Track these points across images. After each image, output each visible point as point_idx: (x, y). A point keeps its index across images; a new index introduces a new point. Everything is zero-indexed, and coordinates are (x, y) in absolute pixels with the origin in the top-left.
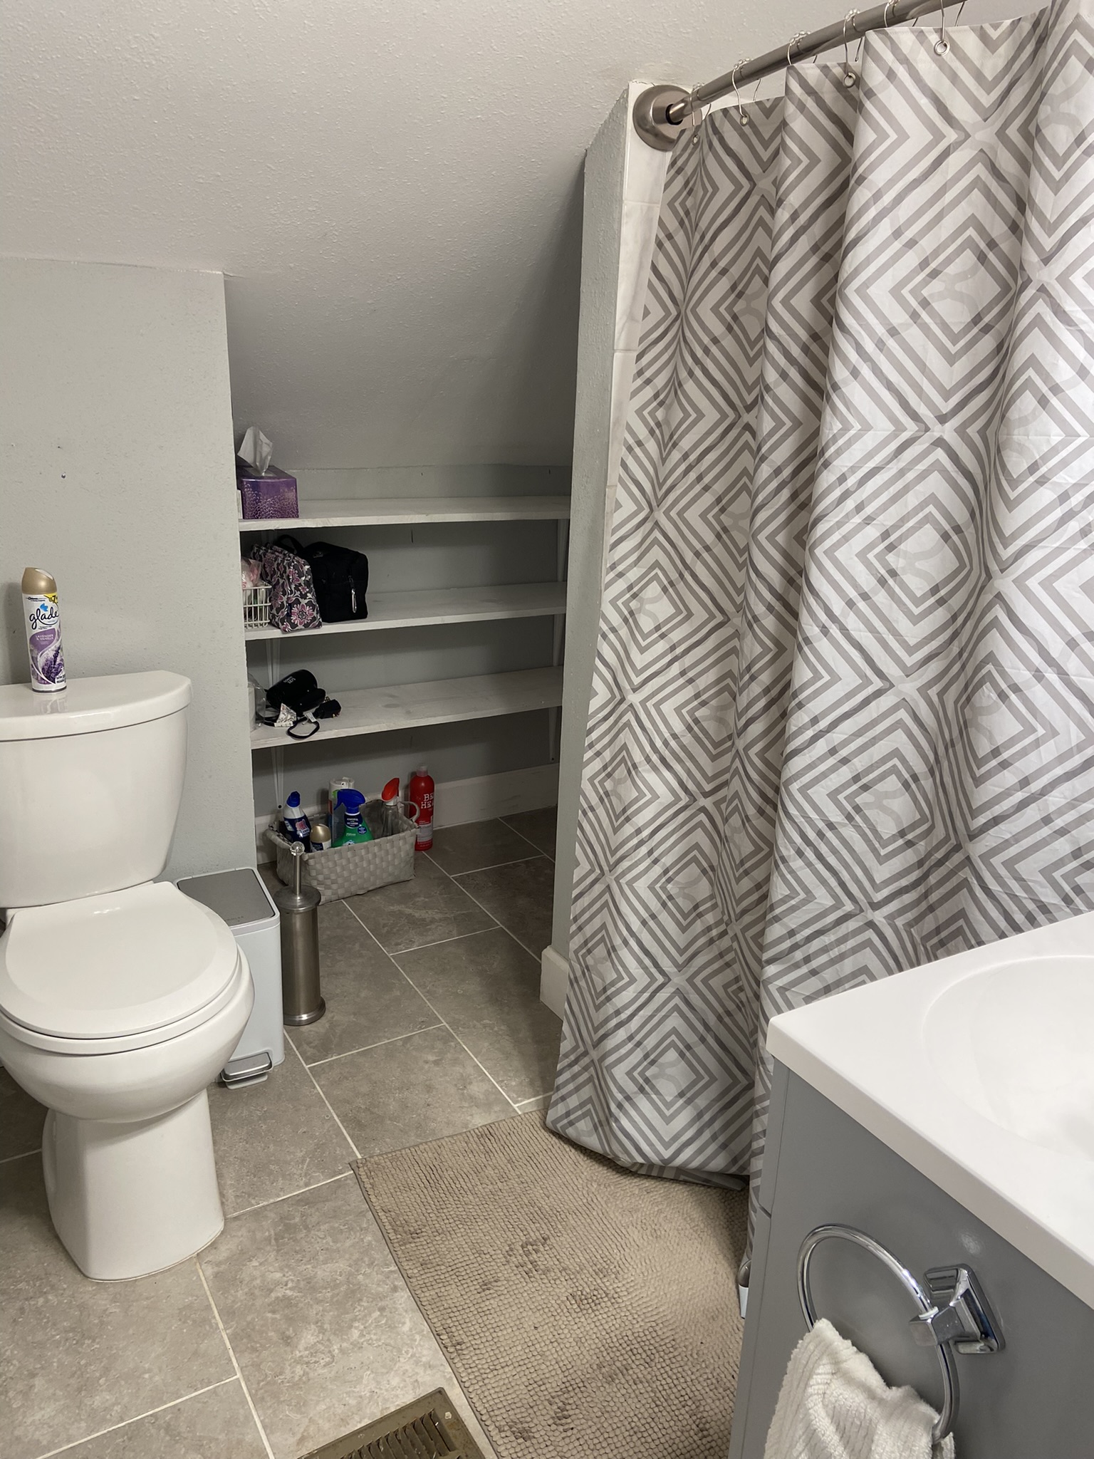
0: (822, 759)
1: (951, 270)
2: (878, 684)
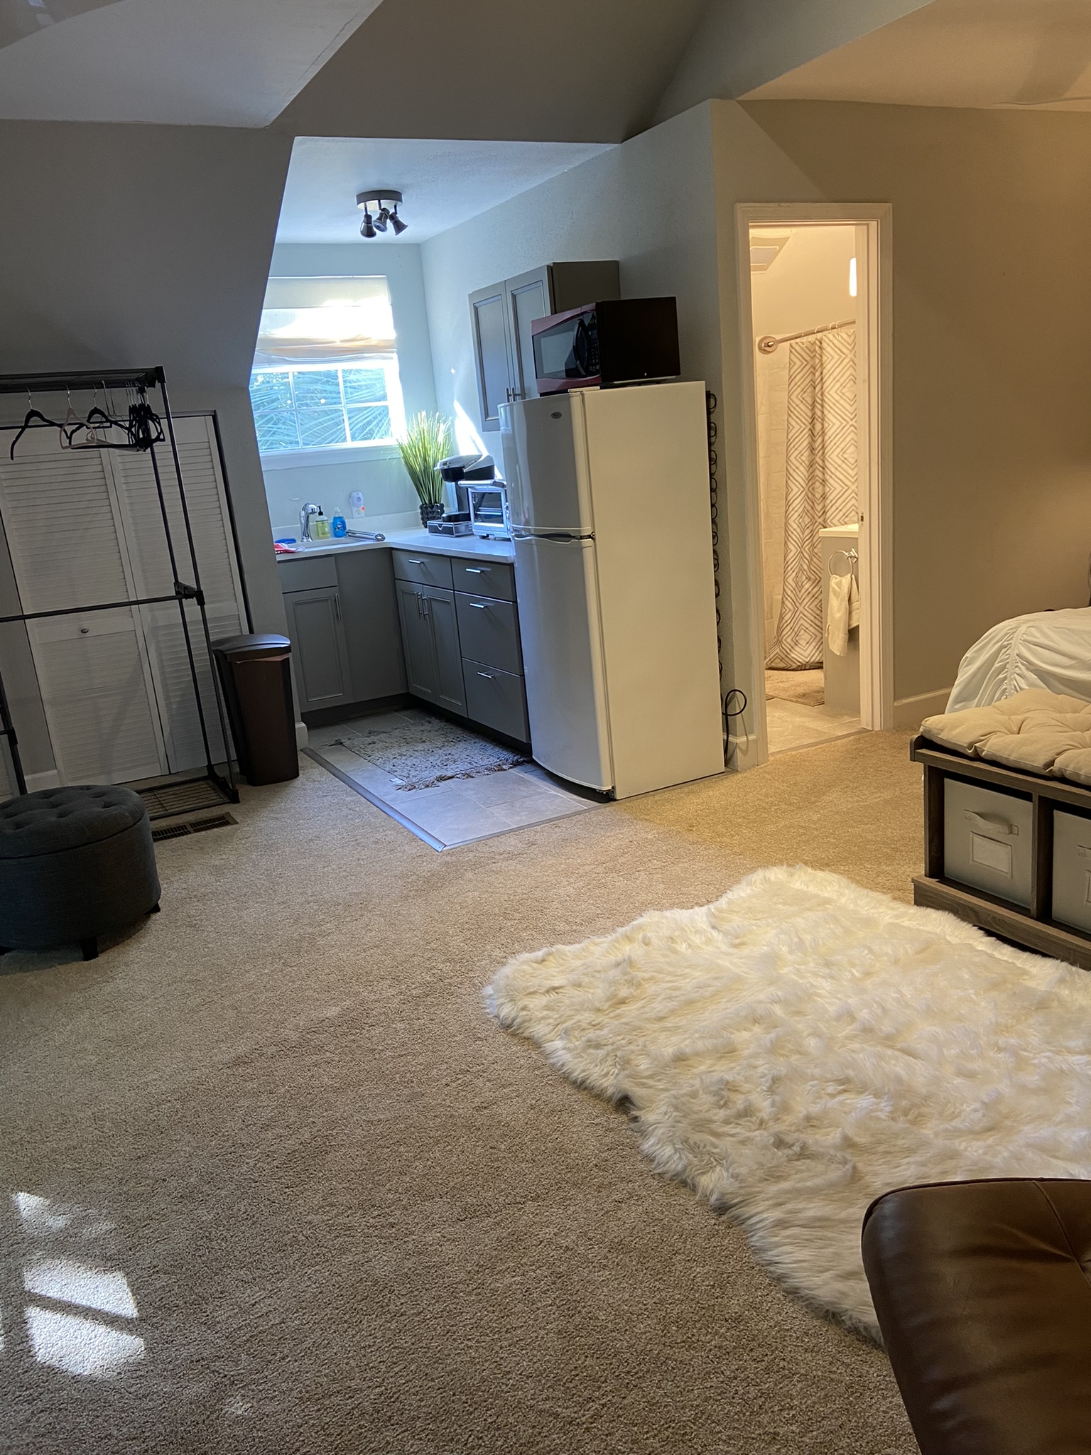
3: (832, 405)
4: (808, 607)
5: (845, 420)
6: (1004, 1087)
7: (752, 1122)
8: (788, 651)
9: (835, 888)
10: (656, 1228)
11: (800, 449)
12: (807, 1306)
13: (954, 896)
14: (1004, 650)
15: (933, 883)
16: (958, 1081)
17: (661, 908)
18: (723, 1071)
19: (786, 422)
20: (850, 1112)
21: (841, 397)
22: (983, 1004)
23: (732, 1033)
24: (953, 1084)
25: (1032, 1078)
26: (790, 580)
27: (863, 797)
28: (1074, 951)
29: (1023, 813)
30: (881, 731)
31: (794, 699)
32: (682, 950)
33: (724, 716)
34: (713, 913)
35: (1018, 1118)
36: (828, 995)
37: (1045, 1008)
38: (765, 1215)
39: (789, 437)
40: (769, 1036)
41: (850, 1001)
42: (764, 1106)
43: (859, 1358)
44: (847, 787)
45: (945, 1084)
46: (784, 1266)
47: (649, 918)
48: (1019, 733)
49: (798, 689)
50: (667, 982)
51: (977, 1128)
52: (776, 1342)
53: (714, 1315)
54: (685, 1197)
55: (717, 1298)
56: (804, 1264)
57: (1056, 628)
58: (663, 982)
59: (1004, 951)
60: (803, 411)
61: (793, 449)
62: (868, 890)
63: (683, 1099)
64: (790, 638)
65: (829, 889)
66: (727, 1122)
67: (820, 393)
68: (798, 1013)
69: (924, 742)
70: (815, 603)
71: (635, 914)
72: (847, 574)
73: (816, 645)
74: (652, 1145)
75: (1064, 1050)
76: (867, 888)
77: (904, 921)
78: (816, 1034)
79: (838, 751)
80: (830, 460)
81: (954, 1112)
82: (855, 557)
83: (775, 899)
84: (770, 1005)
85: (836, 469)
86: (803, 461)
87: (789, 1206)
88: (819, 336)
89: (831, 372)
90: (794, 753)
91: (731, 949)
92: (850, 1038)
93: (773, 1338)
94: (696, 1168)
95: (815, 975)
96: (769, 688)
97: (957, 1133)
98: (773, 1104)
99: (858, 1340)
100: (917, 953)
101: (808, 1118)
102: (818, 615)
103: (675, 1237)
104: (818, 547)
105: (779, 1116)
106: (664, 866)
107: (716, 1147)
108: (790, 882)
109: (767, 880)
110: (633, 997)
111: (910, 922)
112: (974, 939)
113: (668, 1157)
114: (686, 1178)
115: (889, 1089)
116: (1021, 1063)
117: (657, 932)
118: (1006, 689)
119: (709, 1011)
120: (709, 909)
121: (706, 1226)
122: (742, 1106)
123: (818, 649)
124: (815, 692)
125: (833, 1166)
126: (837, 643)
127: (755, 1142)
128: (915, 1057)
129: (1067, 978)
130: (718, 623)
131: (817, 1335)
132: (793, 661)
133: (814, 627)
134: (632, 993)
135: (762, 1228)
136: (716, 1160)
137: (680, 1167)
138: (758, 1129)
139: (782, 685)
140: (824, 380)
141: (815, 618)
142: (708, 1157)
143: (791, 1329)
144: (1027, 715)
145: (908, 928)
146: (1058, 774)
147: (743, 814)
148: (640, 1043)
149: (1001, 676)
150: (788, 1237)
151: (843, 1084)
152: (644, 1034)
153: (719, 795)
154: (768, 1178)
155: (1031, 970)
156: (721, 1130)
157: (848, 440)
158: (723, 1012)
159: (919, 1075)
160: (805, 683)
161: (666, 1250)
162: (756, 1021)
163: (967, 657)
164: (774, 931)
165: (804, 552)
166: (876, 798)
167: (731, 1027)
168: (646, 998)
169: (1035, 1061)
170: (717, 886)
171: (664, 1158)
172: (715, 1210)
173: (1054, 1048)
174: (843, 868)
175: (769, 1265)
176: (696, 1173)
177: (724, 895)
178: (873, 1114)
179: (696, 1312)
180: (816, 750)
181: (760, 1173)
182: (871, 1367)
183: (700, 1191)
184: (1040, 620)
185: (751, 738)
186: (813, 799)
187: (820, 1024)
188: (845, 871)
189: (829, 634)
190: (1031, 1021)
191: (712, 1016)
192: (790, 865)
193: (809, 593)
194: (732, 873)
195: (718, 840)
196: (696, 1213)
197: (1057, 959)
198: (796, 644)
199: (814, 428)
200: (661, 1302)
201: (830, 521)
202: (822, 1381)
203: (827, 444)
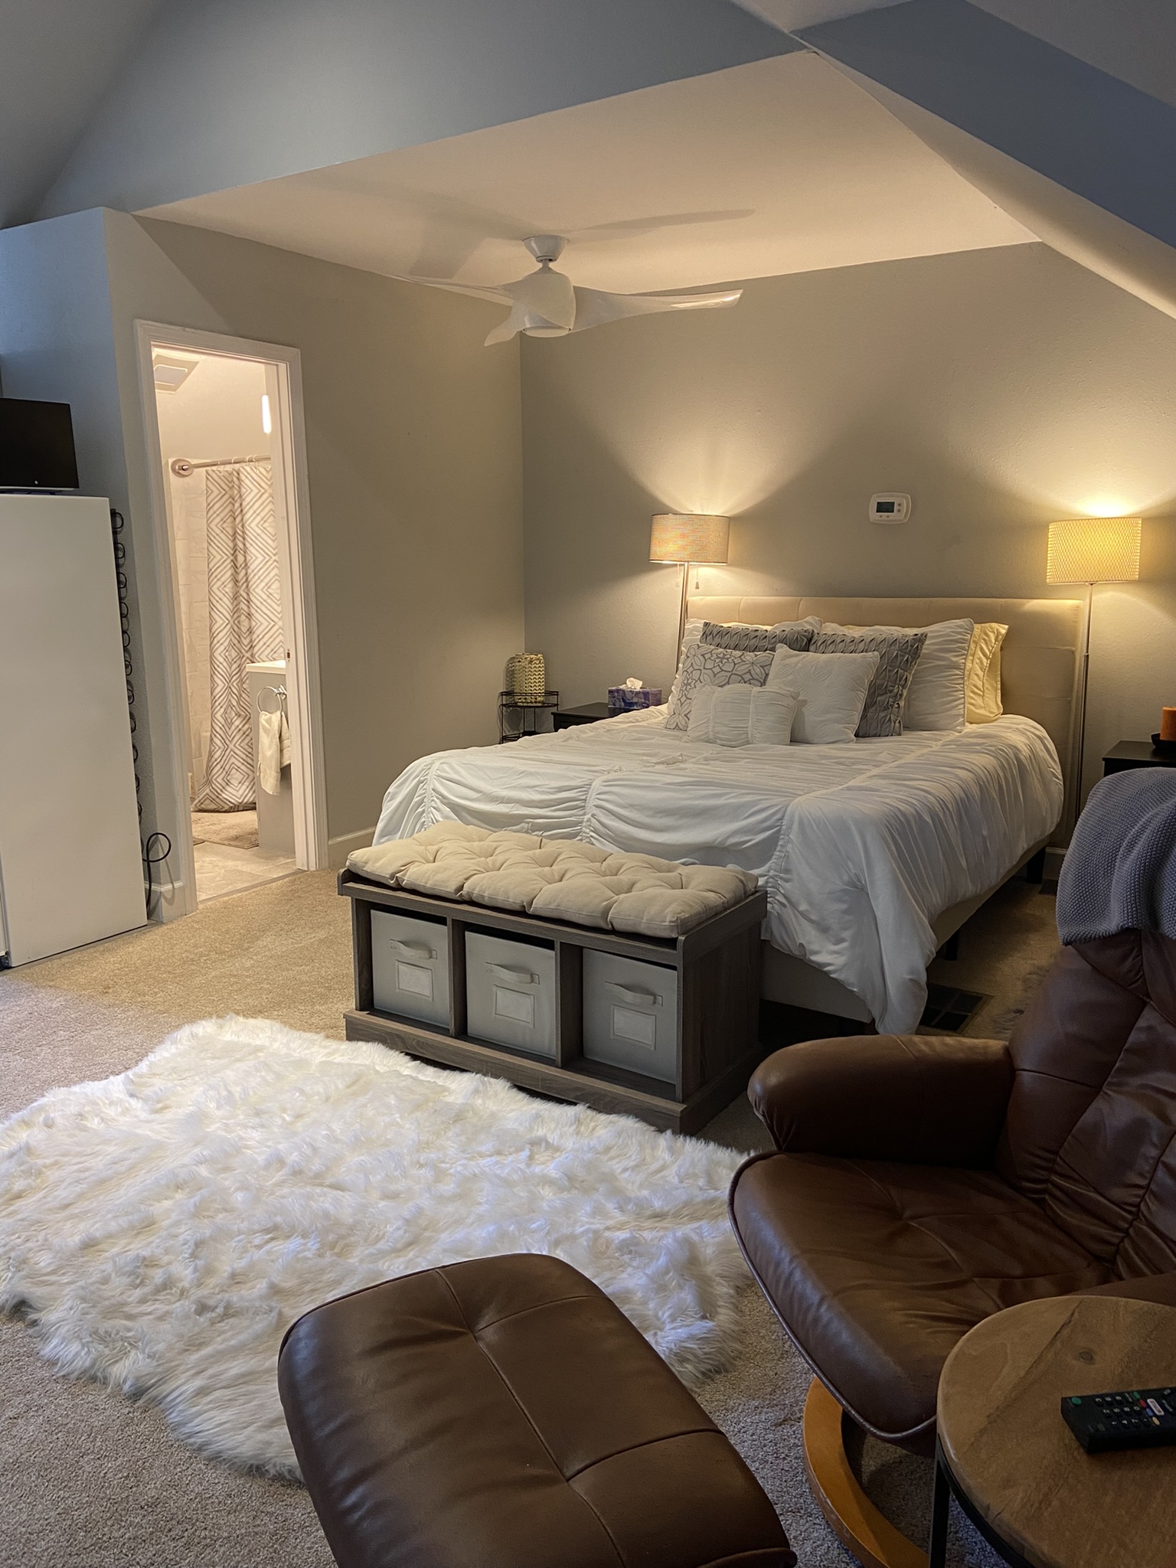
0: (262, 647)
1: (269, 521)
2: (273, 623)
3: (253, 538)
4: (239, 745)
5: (268, 555)
6: (425, 1201)
7: (171, 1294)
8: (219, 792)
9: (268, 1034)
10: (59, 1435)
11: (223, 579)
12: (230, 1468)
13: (382, 1026)
14: (422, 785)
15: (363, 1016)
16: (382, 1204)
17: (68, 1083)
18: (139, 1247)
19: (206, 550)
20: (278, 1258)
21: (263, 531)
22: (407, 1126)
23: (151, 1205)
24: (378, 1208)
25: (448, 1187)
26: (218, 716)
27: (298, 939)
28: (487, 1062)
29: (439, 936)
30: (317, 871)
31: (226, 842)
32: (93, 1126)
33: (146, 863)
34: (131, 1079)
35: (437, 1227)
36: (258, 1145)
37: (462, 1119)
38: (184, 1388)
39: (211, 566)
40: (192, 1201)
41: (280, 1147)
42: (185, 1273)
43: (284, 1503)
44: (281, 930)
45: (371, 1210)
46: (207, 1433)
47: (54, 1097)
48: (434, 862)
49: (231, 831)
50: (74, 1164)
51: (399, 1246)
52: (197, 1513)
53: (127, 1506)
54: (94, 1393)
55: (131, 1488)
56: (226, 1426)
57: (464, 764)
58: (70, 1165)
59: (428, 1073)
60: (223, 542)
61: (215, 580)
62: (301, 1032)
63: (93, 1288)
64: (221, 777)
65: (261, 1036)
66: (143, 1301)
67: (241, 524)
68: (227, 1169)
69: (352, 876)
70: (246, 741)
71: (35, 1095)
72: (277, 711)
73: (249, 785)
74: (55, 1347)
75: (476, 1155)
76: (299, 1030)
77: (335, 1058)
78: (244, 1187)
79: (273, 894)
80: (254, 594)
81: (378, 1236)
82: (284, 694)
83: (202, 1055)
84: (194, 1167)
85: (261, 603)
86: (227, 593)
87: (210, 1372)
88: (237, 466)
89: (251, 504)
90: (226, 898)
91: (153, 1116)
92: (280, 1184)
93: (193, 1510)
94: (108, 1358)
95: (245, 1127)
96: (197, 831)
97: (382, 1254)
98: (196, 1270)
99: (283, 1486)
100: (348, 1087)
101: (233, 1276)
102: (249, 753)
103: (83, 1438)
104: (247, 682)
105: (202, 1281)
106: (73, 1037)
107: (129, 1330)
108: (219, 1035)
109: (194, 1036)
110: (32, 1188)
111: (342, 1058)
112: (401, 1065)
113: (74, 1356)
114: (95, 1373)
115: (316, 1227)
116: (440, 1175)
117: (62, 1110)
118: (424, 822)
119: (125, 1187)
120: (127, 1076)
121: (119, 1417)
122: (161, 1280)
123: (251, 788)
124: (249, 834)
125: (258, 1318)
126: (269, 782)
127: (174, 1315)
128: (342, 1190)
129: (481, 1089)
130: (135, 760)
131: (240, 1494)
132: (224, 802)
133: (246, 766)
134: (29, 1184)
135: (182, 1400)
136: (131, 1344)
137: (87, 1364)
138: (179, 1300)
139: (214, 828)
140: (244, 512)
141: (247, 756)
142: (121, 1343)
143: (213, 1495)
144: (440, 845)
145: (340, 1064)
146: (466, 898)
147: (169, 969)
148: (40, 1238)
149: (420, 810)
150: (210, 1402)
151: (270, 1233)
152: (44, 1227)
153: (140, 950)
154: (188, 1348)
155: (450, 1086)
156: (135, 1311)
157: (272, 575)
158: (141, 1185)
159: (344, 1206)
160: (238, 825)
161: (71, 1453)
162: (178, 1187)
163: (389, 793)
164: (201, 1089)
165: (232, 687)
166: (311, 939)
167: (149, 1199)
168: (47, 1187)
169: (452, 1171)
170: (137, 1050)
171: (70, 1357)
172: (129, 1398)
173: (469, 1156)
174: (276, 1013)
175: (189, 1437)
176: (107, 1364)
177: (145, 1058)
178: (300, 1256)
179: (107, 1510)
180: (250, 894)
181: (180, 1345)
182: (295, 1508)
183: (112, 1383)
184: (451, 757)
185: (177, 885)
186: (246, 945)
187: (248, 1176)
188: (279, 1016)
189: (260, 772)
190: (450, 1134)
191: (127, 1192)
192: (220, 1017)
193: (240, 730)
194: (155, 1033)
195: (139, 1000)
196: (107, 1407)
197: (473, 1072)
198: (227, 784)
199: (236, 560)
200: (66, 1511)
201: (258, 656)
202: (246, 1538)
203: (251, 577)
